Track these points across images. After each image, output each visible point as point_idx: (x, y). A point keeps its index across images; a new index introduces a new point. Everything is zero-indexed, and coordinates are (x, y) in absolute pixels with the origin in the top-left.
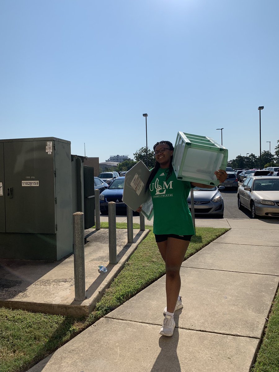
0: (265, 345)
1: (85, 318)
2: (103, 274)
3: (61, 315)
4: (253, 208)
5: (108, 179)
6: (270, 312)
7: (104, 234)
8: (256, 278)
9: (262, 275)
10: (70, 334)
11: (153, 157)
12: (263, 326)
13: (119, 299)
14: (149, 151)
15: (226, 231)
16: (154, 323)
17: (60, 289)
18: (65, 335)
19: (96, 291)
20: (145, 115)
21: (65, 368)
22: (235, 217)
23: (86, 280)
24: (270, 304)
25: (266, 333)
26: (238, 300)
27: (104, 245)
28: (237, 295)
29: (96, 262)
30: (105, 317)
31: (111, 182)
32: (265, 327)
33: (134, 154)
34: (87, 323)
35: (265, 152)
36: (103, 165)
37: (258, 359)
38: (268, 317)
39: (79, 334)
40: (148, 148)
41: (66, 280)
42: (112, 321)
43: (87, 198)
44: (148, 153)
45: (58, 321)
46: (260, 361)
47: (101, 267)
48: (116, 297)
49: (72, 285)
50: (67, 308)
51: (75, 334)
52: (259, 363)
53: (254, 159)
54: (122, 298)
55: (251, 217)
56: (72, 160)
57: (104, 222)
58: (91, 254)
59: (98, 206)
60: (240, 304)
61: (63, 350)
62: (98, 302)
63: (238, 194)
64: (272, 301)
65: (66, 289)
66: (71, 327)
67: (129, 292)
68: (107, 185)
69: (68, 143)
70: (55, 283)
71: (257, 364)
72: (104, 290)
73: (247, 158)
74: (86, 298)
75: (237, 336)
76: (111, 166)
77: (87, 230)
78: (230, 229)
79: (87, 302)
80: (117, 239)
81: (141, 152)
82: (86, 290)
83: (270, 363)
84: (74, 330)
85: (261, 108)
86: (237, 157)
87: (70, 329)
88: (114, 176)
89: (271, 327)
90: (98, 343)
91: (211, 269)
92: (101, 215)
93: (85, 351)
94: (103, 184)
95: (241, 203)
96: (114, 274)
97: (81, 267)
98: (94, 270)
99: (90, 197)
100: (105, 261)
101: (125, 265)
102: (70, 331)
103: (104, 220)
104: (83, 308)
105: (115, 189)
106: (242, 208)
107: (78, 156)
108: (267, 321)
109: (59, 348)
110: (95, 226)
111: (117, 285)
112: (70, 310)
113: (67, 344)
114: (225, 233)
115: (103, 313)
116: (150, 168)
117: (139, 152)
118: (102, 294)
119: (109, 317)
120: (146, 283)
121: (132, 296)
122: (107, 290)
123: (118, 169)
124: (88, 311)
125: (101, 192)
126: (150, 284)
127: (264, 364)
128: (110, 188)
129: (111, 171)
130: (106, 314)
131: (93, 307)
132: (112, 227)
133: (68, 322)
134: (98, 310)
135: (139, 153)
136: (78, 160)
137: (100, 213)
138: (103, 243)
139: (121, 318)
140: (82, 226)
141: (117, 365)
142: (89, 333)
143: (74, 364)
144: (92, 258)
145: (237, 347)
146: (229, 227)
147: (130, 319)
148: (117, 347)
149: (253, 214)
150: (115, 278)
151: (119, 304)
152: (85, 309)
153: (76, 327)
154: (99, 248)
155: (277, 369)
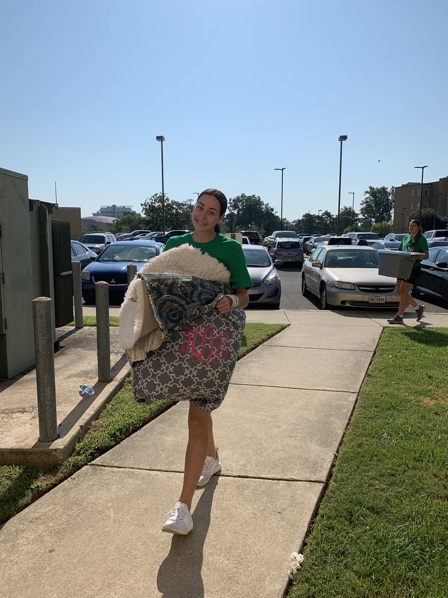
0: (332, 491)
1: (57, 469)
2: (87, 399)
3: (15, 466)
4: (324, 294)
5: (97, 246)
6: (340, 444)
7: (89, 334)
8: (323, 396)
9: (332, 392)
10: (31, 494)
11: (174, 211)
12: (329, 465)
13: (113, 436)
14: (167, 199)
15: (283, 329)
16: (170, 470)
17: (15, 424)
18: (23, 495)
19: (75, 426)
20: (160, 138)
21: (23, 547)
22: (297, 308)
23: (58, 409)
24: (340, 432)
25: (334, 474)
26: (297, 429)
27: (90, 352)
28: (295, 422)
29: (75, 379)
30: (90, 465)
31: (102, 250)
32: (333, 466)
33: (142, 205)
34: (60, 475)
35: (346, 209)
36: (87, 221)
37: (320, 511)
38: (337, 452)
39: (47, 494)
40: (165, 195)
41: (24, 409)
42: (102, 470)
43: (59, 274)
44: (165, 204)
45: (11, 475)
46: (324, 514)
47: (84, 388)
48: (108, 433)
49: (34, 418)
50: (27, 454)
51: (39, 494)
52: (322, 517)
53: (330, 220)
54: (118, 434)
55: (320, 308)
56: (31, 209)
57: (89, 315)
58: (68, 367)
59: (78, 288)
60: (299, 435)
61: (19, 520)
62: (79, 442)
63: (303, 272)
64: (344, 428)
65: (24, 424)
66: (33, 484)
67: (130, 425)
68: (96, 255)
69: (24, 179)
70: (5, 415)
71: (318, 518)
72: (88, 423)
73: (318, 217)
74: (59, 437)
75: (292, 481)
76: (102, 223)
77: (60, 329)
78: (289, 325)
79: (60, 444)
80: (112, 343)
81: (153, 202)
82: (58, 424)
83: (337, 515)
84: (38, 487)
85: (343, 138)
86: (304, 216)
87: (32, 487)
88: (107, 240)
89: (341, 466)
90: (79, 505)
91: (259, 384)
92: (84, 304)
93: (56, 518)
94: (88, 252)
95: (306, 286)
96: (105, 398)
97: (49, 388)
98: (71, 392)
99: (64, 274)
100: (91, 378)
101: (124, 382)
102: (32, 489)
103: (89, 312)
104: (54, 453)
105: (109, 261)
106: (307, 294)
107: (42, 202)
108: (336, 457)
109: (13, 516)
110: (73, 323)
111: (110, 415)
112: (31, 456)
113: (26, 510)
114: (281, 331)
115: (87, 459)
116: (169, 229)
117: (149, 201)
118: (85, 429)
119: (97, 464)
120: (158, 410)
121: (135, 431)
122: (93, 423)
123: (114, 229)
124: (62, 457)
125: (83, 267)
126: (164, 411)
127: (329, 518)
128: (99, 260)
129: (102, 231)
130: (93, 460)
131: (71, 450)
132: (103, 323)
133: (28, 476)
134: (79, 454)
135: (150, 204)
136: (42, 209)
137: (84, 302)
138: (88, 350)
139: (116, 465)
140: (49, 321)
141: (109, 535)
142: (63, 492)
143: (39, 539)
144: (70, 373)
145: (292, 497)
146: (287, 323)
147: (132, 466)
148: (108, 509)
149: (323, 302)
150: (108, 403)
151: (113, 443)
152: (57, 453)
153: (41, 482)
154: (81, 358)
155: (346, 523)
